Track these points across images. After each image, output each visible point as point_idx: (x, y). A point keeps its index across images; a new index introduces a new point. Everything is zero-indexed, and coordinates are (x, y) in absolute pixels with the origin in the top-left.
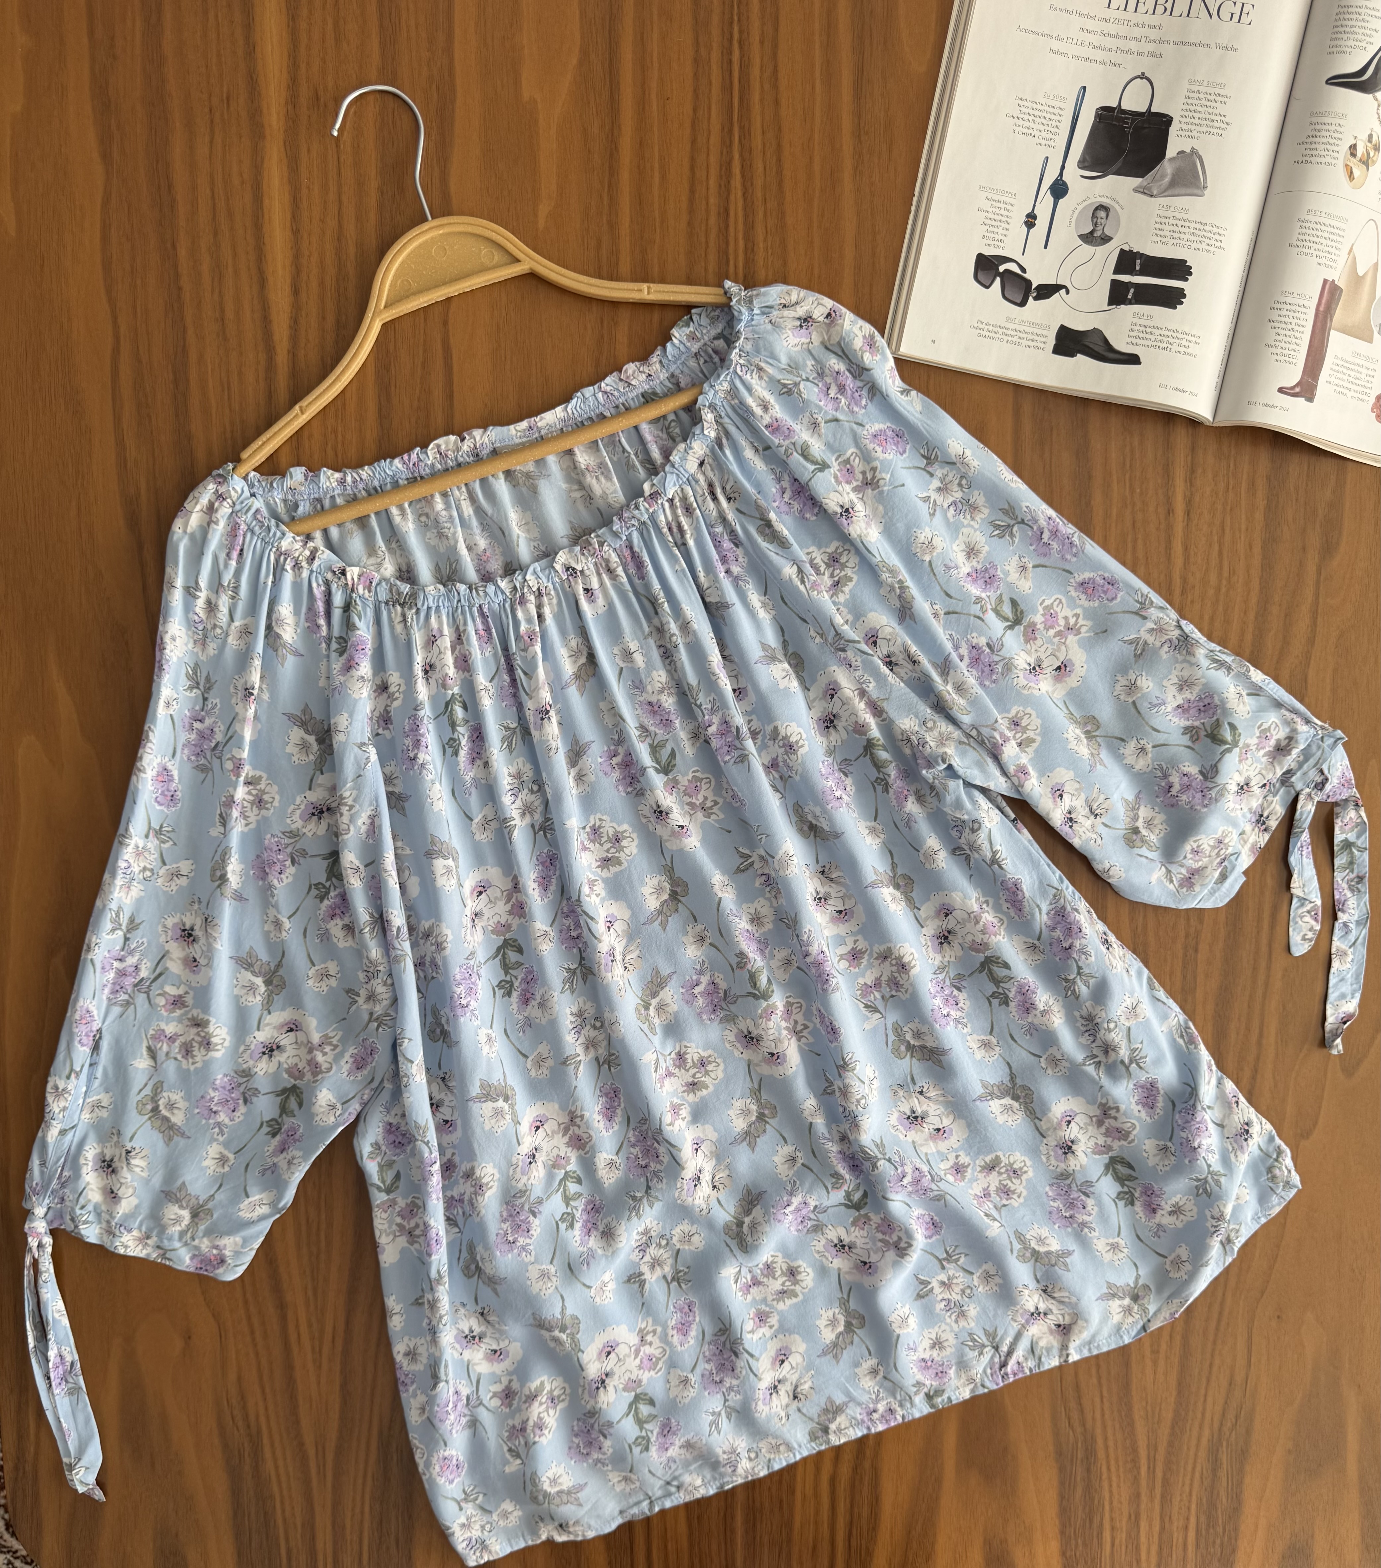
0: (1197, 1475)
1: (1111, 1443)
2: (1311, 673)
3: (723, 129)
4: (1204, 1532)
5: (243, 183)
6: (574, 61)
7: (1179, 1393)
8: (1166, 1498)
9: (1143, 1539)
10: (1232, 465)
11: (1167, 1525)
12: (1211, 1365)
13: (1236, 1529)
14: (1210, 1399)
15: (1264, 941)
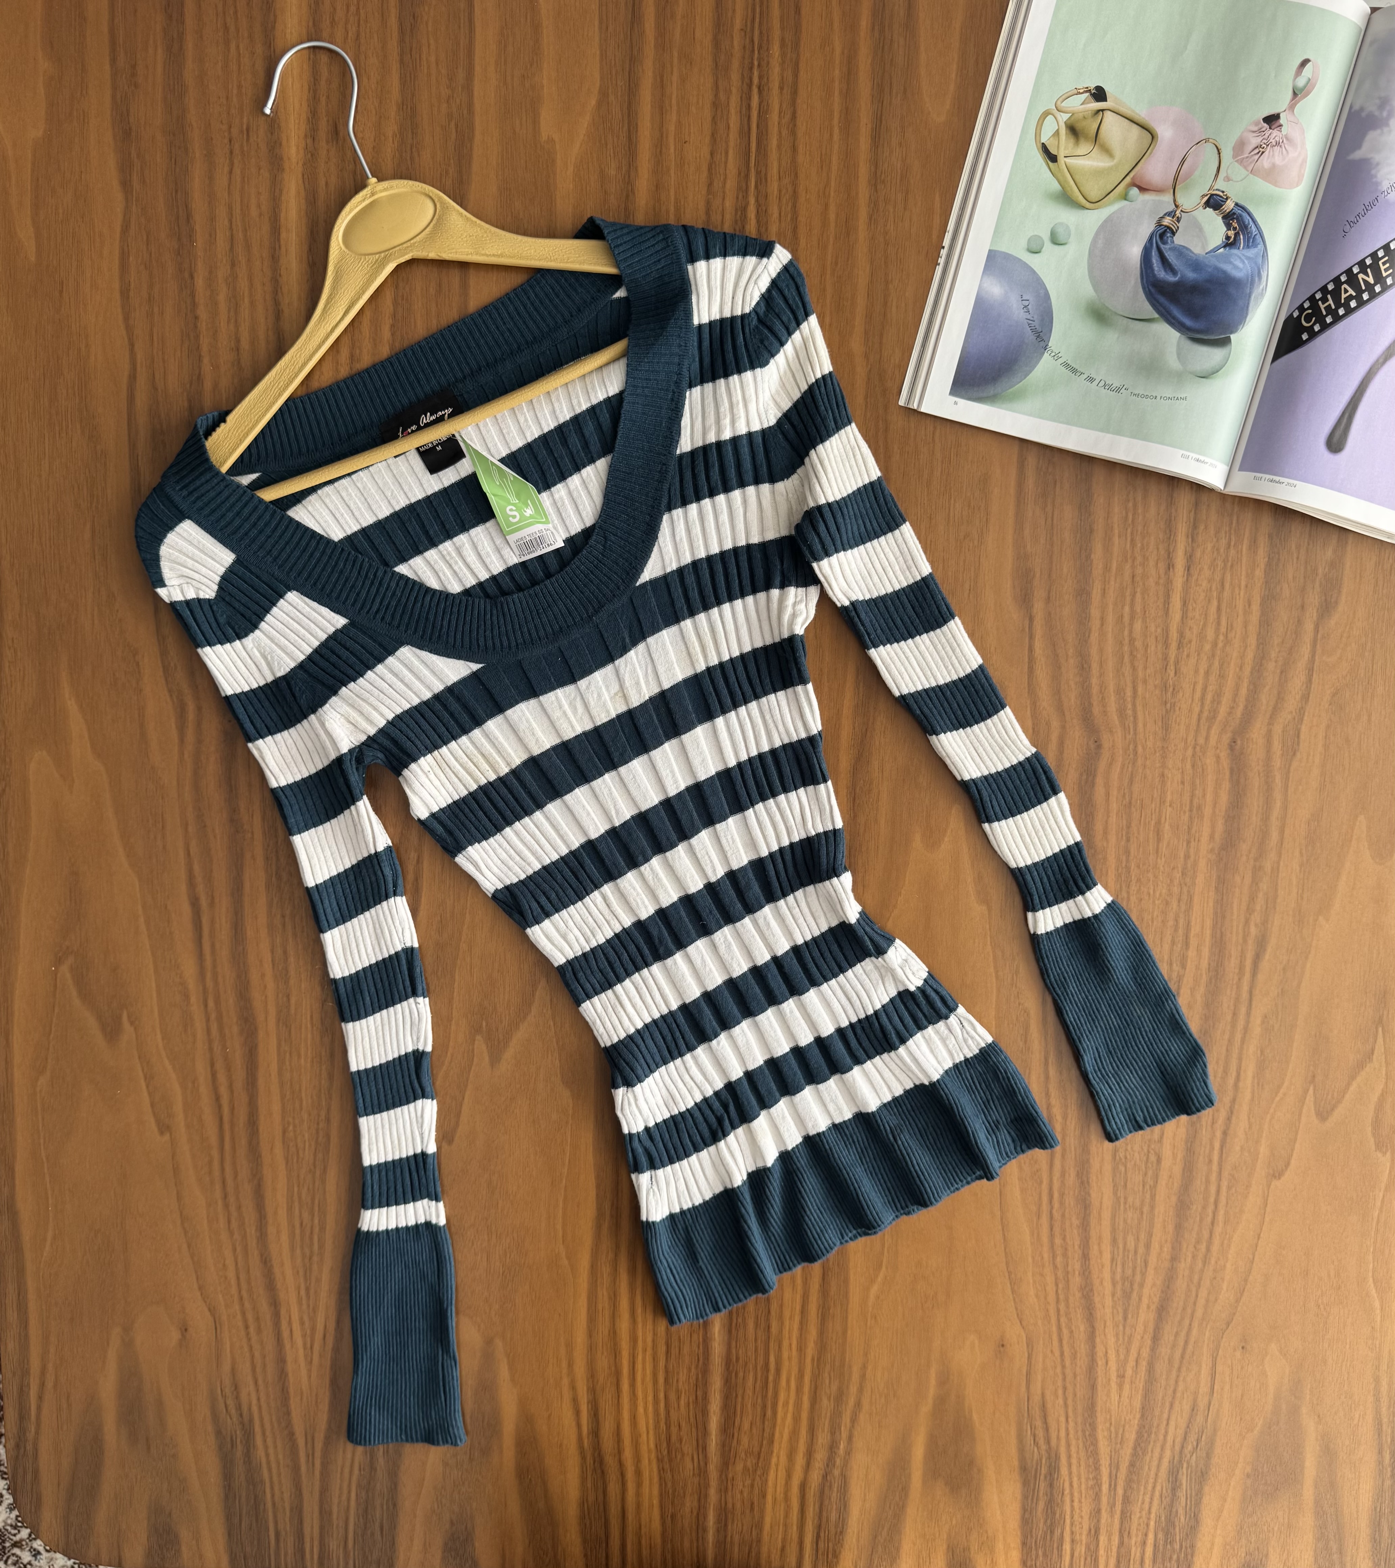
0: (1157, 1494)
1: (1074, 1461)
2: (1304, 729)
3: (740, 174)
4: (1161, 1548)
5: (261, 215)
6: (594, 102)
7: (1143, 1416)
8: (1125, 1516)
9: (1102, 1552)
10: (1234, 522)
11: (1126, 1540)
12: (1175, 1391)
13: (1192, 1546)
14: (1172, 1423)
15: (1245, 988)
